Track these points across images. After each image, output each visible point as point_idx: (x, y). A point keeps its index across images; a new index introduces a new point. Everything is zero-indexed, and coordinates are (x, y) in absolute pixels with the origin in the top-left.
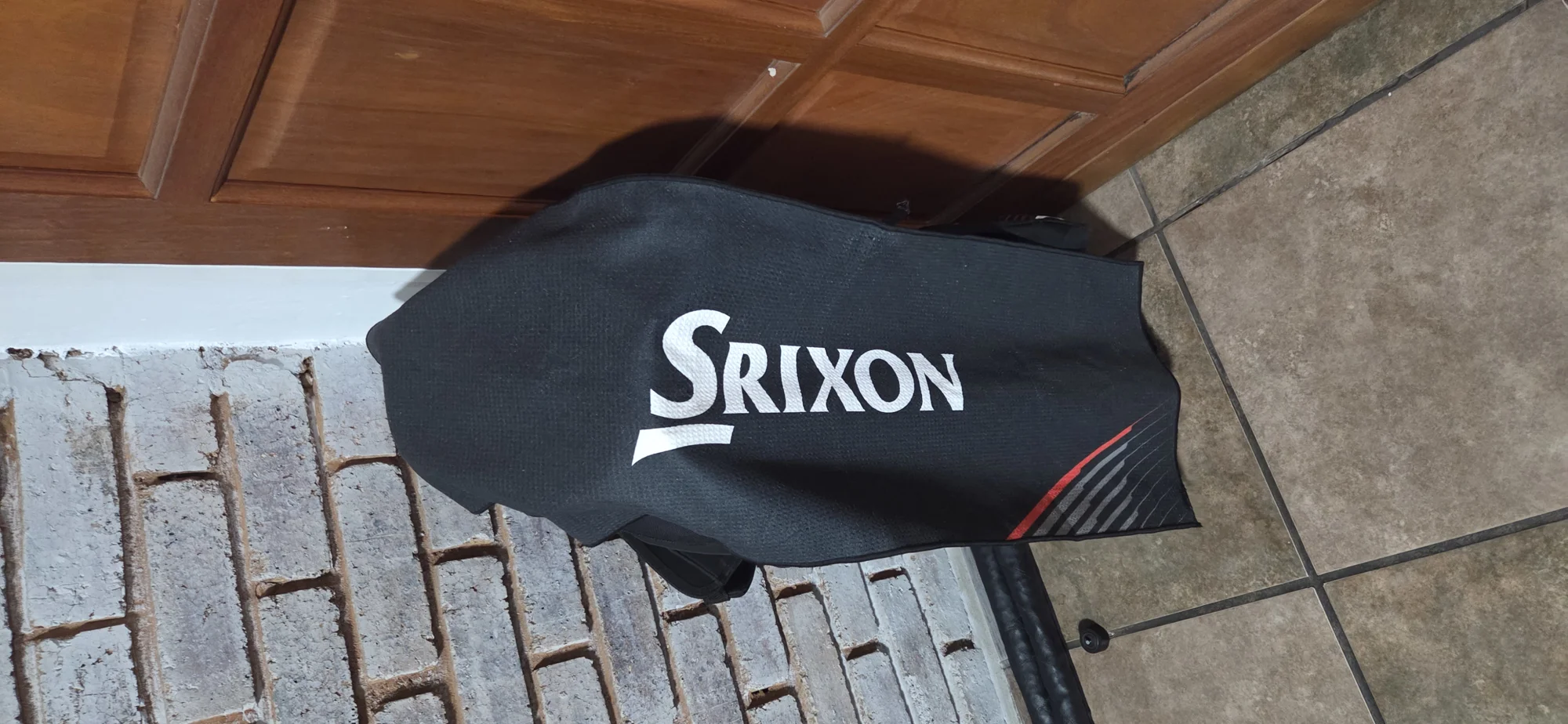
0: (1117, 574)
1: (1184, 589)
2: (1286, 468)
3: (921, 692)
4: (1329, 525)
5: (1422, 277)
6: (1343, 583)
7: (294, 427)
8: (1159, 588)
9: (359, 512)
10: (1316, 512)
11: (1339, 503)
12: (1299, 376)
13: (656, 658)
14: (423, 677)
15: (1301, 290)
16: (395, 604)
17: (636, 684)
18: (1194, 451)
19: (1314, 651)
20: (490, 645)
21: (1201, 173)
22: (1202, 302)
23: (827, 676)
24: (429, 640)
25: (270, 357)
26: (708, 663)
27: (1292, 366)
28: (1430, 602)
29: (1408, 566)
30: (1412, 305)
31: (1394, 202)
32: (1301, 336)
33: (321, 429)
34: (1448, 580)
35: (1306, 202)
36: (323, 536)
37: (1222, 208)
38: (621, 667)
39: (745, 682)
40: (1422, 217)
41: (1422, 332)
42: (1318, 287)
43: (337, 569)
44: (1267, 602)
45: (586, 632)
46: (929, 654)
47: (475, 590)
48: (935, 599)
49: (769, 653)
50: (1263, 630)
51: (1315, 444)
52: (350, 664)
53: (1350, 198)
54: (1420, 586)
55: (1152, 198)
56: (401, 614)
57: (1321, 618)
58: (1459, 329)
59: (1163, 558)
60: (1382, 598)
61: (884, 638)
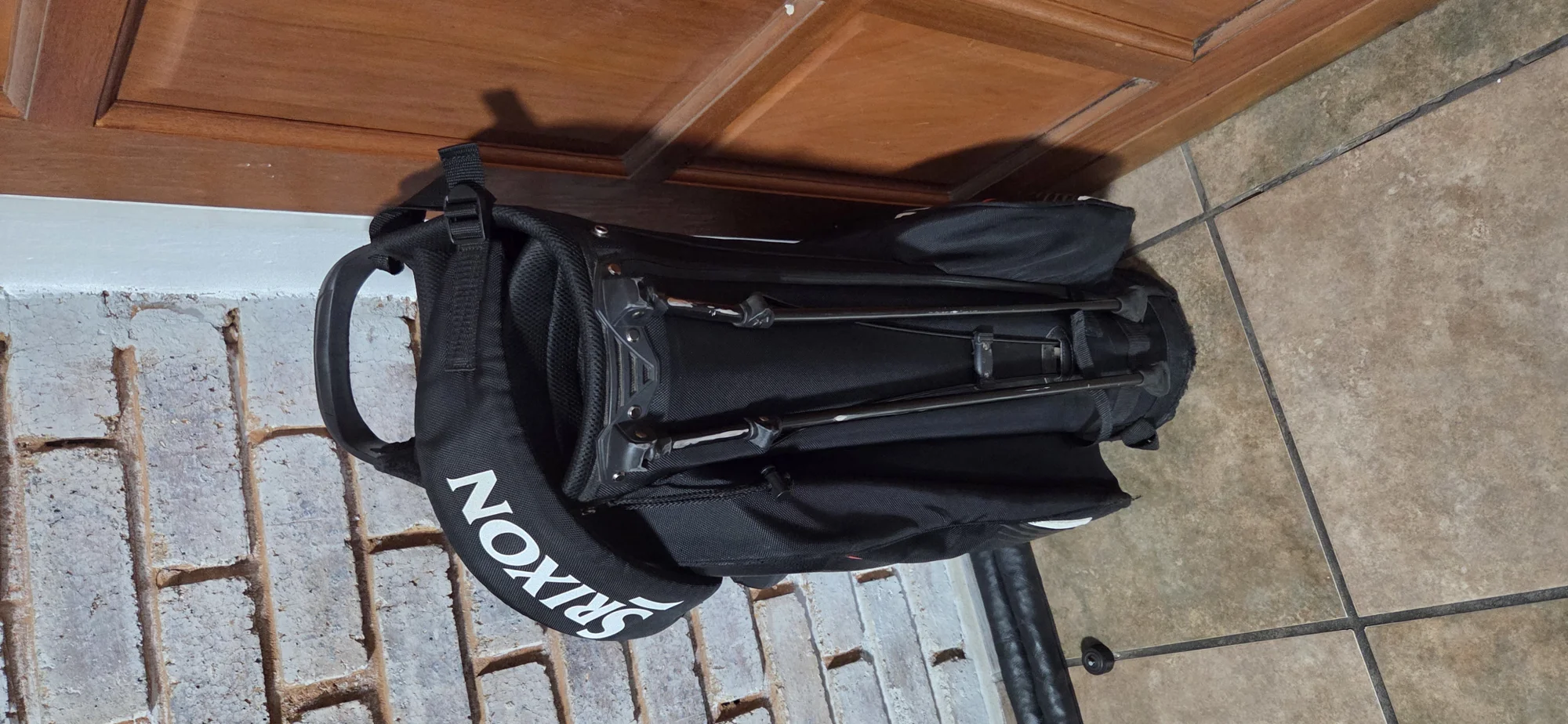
0: (1129, 593)
1: (1203, 616)
2: (1331, 497)
3: (906, 707)
4: (1378, 563)
5: (1516, 295)
6: (1389, 630)
7: (212, 390)
8: (1174, 612)
9: (284, 491)
10: (1364, 548)
11: (1391, 541)
12: (1358, 395)
13: (617, 664)
14: (349, 683)
15: (1370, 298)
16: (321, 599)
17: (594, 693)
18: (1228, 467)
19: (1347, 699)
20: (429, 647)
21: (1265, 156)
22: (1253, 302)
23: (805, 687)
24: (358, 641)
25: (189, 306)
26: (675, 670)
27: (1351, 383)
28: (1486, 659)
29: (1465, 618)
30: (1501, 326)
31: (1491, 206)
32: (1364, 351)
33: (245, 391)
34: (1510, 638)
35: (1386, 198)
36: (240, 518)
37: (1286, 198)
38: (578, 673)
39: (715, 692)
40: (1524, 227)
41: (1511, 358)
42: (1390, 296)
43: (256, 555)
44: (1297, 640)
45: (540, 635)
46: (917, 664)
47: (415, 585)
48: (927, 604)
49: (743, 661)
50: (1290, 671)
51: (1370, 472)
52: (264, 667)
53: (1440, 198)
54: (1477, 641)
55: (1205, 181)
56: (327, 610)
57: (1359, 664)
58: (1554, 358)
59: (1183, 580)
60: (1431, 651)
61: (869, 645)
